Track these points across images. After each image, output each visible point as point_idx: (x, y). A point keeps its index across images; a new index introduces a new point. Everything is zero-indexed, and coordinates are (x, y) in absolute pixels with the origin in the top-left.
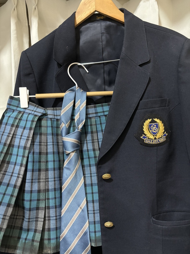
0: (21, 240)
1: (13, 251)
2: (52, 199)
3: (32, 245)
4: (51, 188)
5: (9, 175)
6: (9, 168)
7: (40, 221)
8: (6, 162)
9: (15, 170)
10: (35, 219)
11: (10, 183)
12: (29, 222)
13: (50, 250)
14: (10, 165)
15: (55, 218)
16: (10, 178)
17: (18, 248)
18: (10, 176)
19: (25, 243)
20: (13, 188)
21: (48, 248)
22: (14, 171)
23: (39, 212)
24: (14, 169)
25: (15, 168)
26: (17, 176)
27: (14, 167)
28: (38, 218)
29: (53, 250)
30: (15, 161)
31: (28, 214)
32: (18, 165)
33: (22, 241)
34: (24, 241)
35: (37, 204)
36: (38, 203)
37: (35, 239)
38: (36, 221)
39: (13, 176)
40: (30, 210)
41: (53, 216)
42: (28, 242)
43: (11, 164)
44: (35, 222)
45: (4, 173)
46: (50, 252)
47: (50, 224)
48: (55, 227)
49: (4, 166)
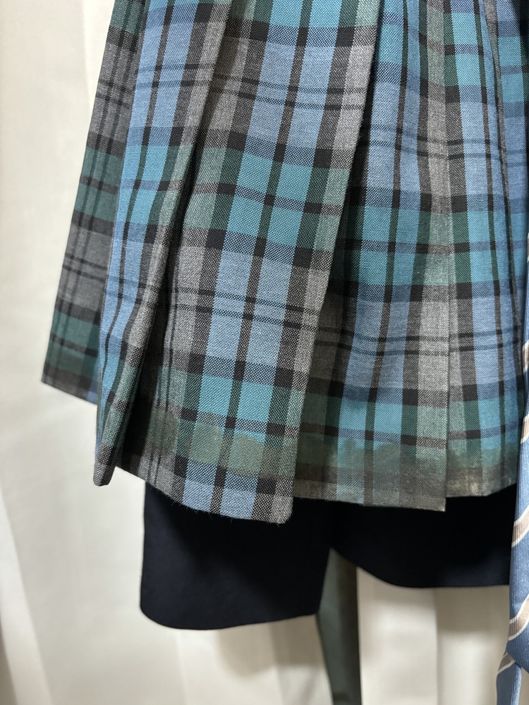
0: (341, 441)
1: (312, 487)
2: (480, 246)
3: (409, 459)
4: (475, 192)
5: (277, 102)
6: (266, 60)
7: (427, 353)
8: (246, 29)
9: (305, 71)
10: (403, 345)
11: (289, 143)
12: (380, 354)
13: (481, 482)
14: (270, 47)
15: (494, 340)
16: (284, 119)
17: (336, 476)
18: (282, 107)
19: (369, 451)
20: (309, 170)
21: (470, 473)
22: (302, 80)
23: (424, 309)
24: (297, 65)
25: (306, 59)
26: (323, 103)
27: (299, 56)
28: (418, 338)
29: (490, 480)
30: (296, 23)
31: (380, 318)
32: (320, 42)
33: (349, 444)
34: (360, 444)
35: (415, 268)
36: (420, 266)
37: (420, 434)
38: (407, 352)
39: (301, 105)
40: (389, 295)
41: (485, 329)
42: (383, 448)
43: (277, 41)
44: (402, 358)
45: (247, 91)
46: (480, 488)
47: (473, 368)
48: (497, 380)
49: (236, 52)
